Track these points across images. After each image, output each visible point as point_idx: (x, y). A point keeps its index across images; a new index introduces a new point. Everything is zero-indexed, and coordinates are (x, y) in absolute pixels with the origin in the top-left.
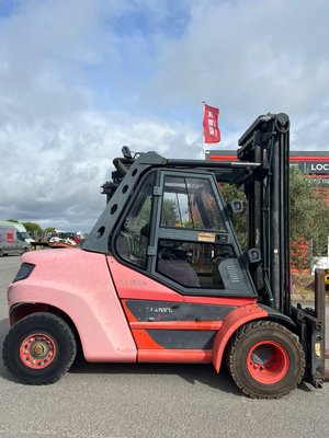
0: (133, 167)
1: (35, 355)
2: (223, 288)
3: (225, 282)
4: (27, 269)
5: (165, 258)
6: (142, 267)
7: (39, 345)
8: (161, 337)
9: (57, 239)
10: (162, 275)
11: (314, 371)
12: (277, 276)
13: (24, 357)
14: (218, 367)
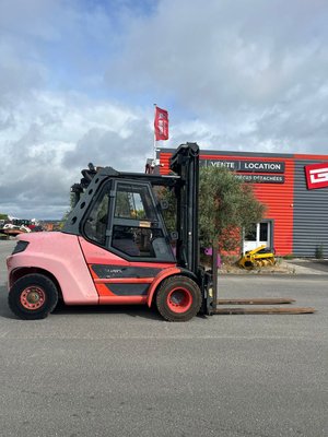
0: (96, 177)
1: (30, 301)
2: (155, 256)
3: (157, 252)
4: (23, 245)
5: (117, 238)
6: (102, 244)
7: (34, 295)
8: (114, 288)
9: (11, 226)
10: (115, 249)
11: (208, 306)
12: (190, 249)
13: (23, 303)
14: (149, 304)
